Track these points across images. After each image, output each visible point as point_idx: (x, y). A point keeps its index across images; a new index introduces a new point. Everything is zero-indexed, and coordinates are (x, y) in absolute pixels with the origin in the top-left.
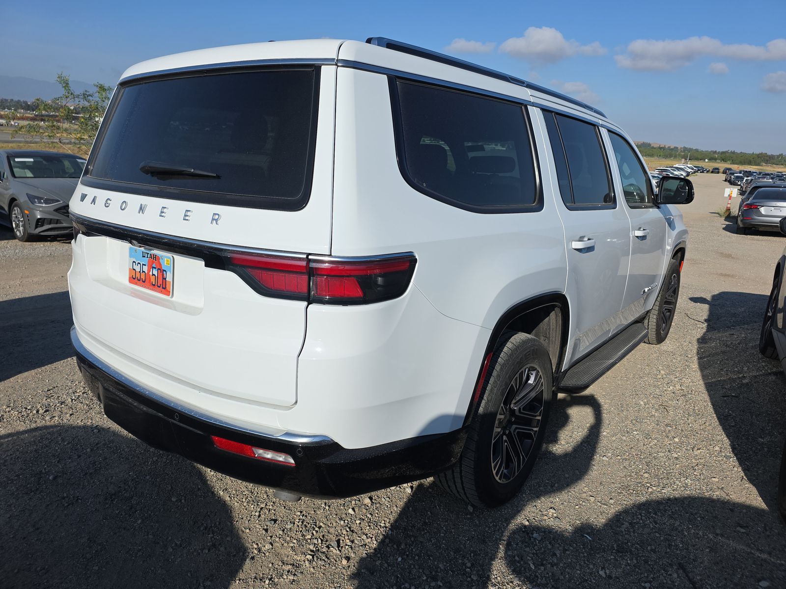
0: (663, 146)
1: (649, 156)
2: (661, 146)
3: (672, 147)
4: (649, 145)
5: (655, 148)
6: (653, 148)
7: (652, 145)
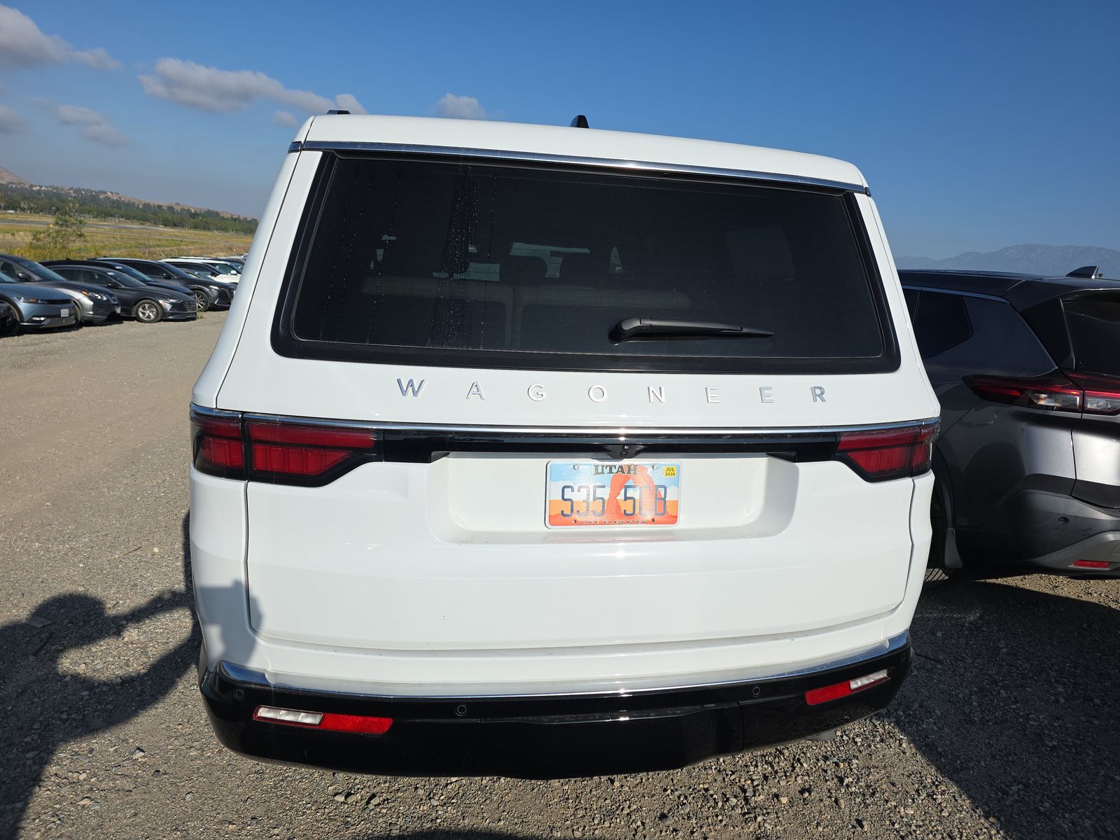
0: (237, 217)
1: (221, 229)
2: (234, 217)
3: (248, 219)
4: (217, 214)
5: (227, 219)
6: (223, 218)
7: (222, 215)
